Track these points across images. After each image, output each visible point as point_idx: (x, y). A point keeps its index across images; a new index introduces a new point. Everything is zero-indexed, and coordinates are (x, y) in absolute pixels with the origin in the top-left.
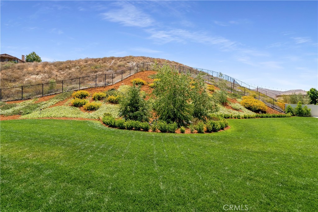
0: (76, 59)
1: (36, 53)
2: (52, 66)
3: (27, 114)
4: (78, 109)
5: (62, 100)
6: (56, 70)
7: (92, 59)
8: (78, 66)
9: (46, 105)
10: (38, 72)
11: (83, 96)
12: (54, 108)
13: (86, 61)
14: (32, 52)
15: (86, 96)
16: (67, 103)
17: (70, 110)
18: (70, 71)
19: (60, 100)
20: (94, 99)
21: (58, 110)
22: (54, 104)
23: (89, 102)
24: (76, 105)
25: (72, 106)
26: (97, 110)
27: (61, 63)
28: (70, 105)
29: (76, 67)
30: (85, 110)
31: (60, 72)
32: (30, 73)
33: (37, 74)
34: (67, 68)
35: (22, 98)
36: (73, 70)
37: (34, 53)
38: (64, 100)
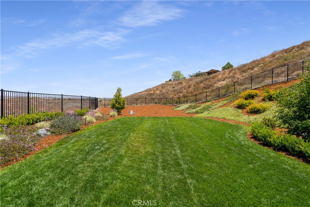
0: (261, 57)
1: (230, 63)
2: (236, 70)
3: (201, 113)
4: (240, 111)
5: (230, 101)
6: (239, 74)
7: (282, 50)
8: (262, 64)
9: (215, 107)
10: (225, 78)
11: (252, 97)
12: (220, 109)
13: (273, 55)
14: (227, 63)
15: (255, 97)
16: (232, 104)
17: (232, 111)
18: (252, 72)
19: (228, 102)
20: (264, 100)
21: (222, 111)
22: (222, 105)
23: (255, 104)
24: (240, 107)
25: (236, 107)
26: (262, 113)
27: (244, 66)
28: (234, 107)
29: (260, 65)
30: (247, 112)
31: (242, 75)
32: (219, 80)
33: (224, 80)
34: (249, 69)
35: (206, 100)
36: (256, 69)
37: (229, 63)
38: (231, 102)
